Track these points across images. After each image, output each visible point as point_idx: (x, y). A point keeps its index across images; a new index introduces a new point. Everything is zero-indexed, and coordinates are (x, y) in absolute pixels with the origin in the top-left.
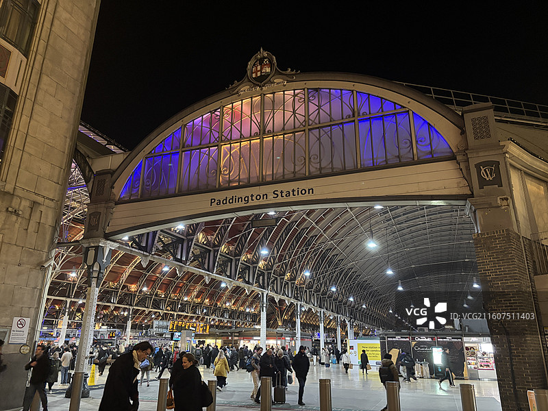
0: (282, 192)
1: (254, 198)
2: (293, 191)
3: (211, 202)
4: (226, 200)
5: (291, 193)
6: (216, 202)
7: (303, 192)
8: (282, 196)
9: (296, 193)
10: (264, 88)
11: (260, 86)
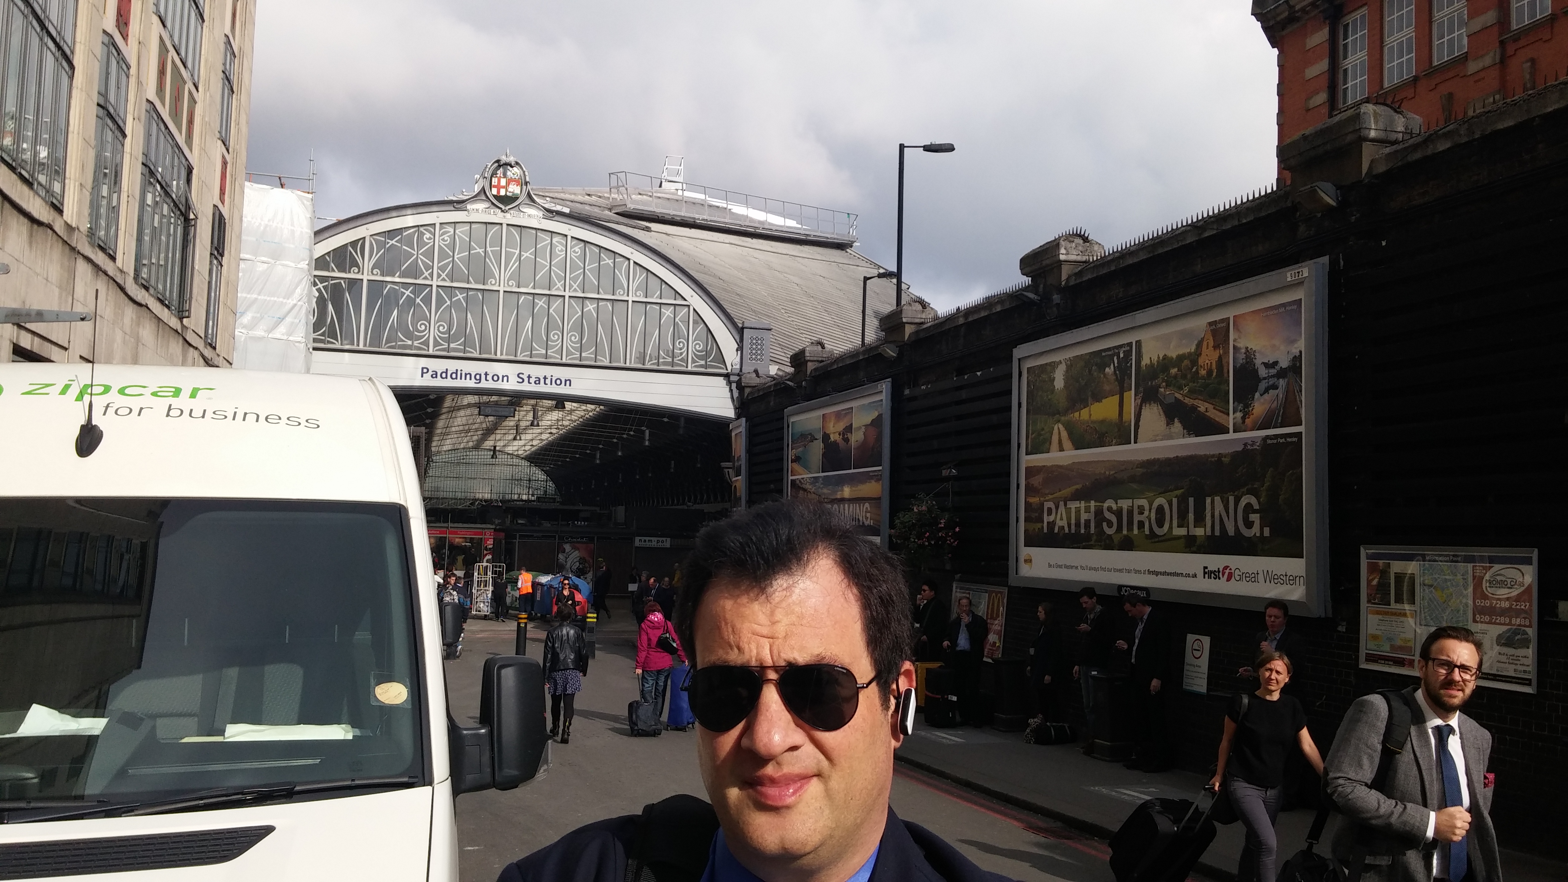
0: (529, 377)
1: (489, 377)
2: (545, 378)
3: (423, 373)
4: (446, 373)
5: (542, 381)
6: (431, 373)
7: (558, 382)
8: (529, 383)
9: (548, 381)
10: (508, 215)
11: (503, 211)
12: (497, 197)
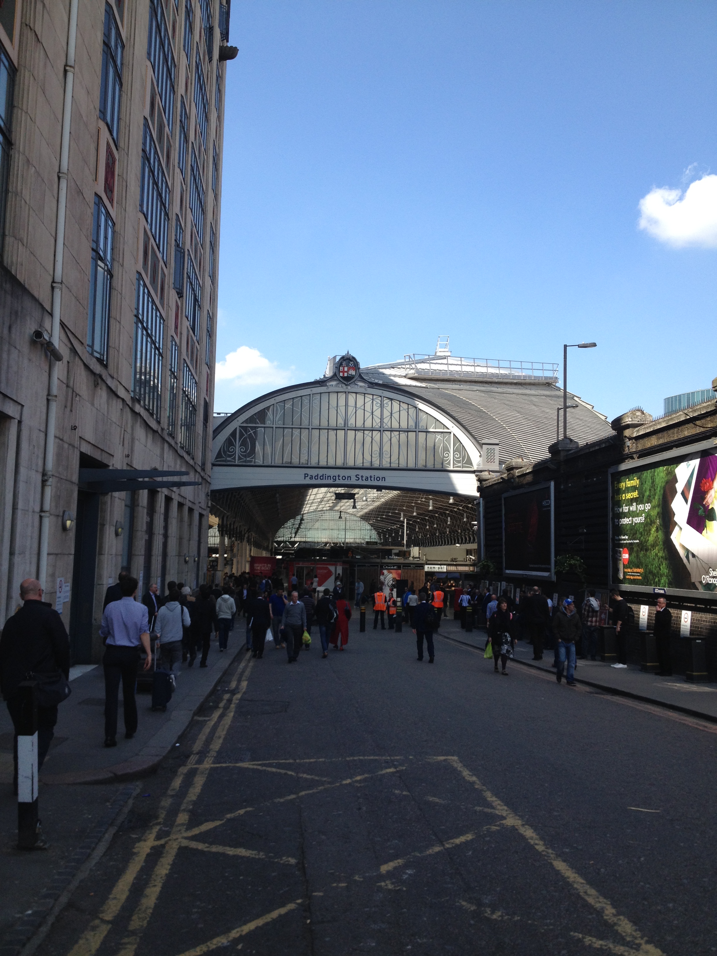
0: (362, 477)
1: (340, 478)
2: (371, 477)
3: (305, 477)
4: (318, 476)
5: (369, 479)
6: (309, 477)
7: (378, 479)
8: (362, 480)
9: (372, 479)
10: (349, 387)
11: (346, 385)
12: (343, 378)
